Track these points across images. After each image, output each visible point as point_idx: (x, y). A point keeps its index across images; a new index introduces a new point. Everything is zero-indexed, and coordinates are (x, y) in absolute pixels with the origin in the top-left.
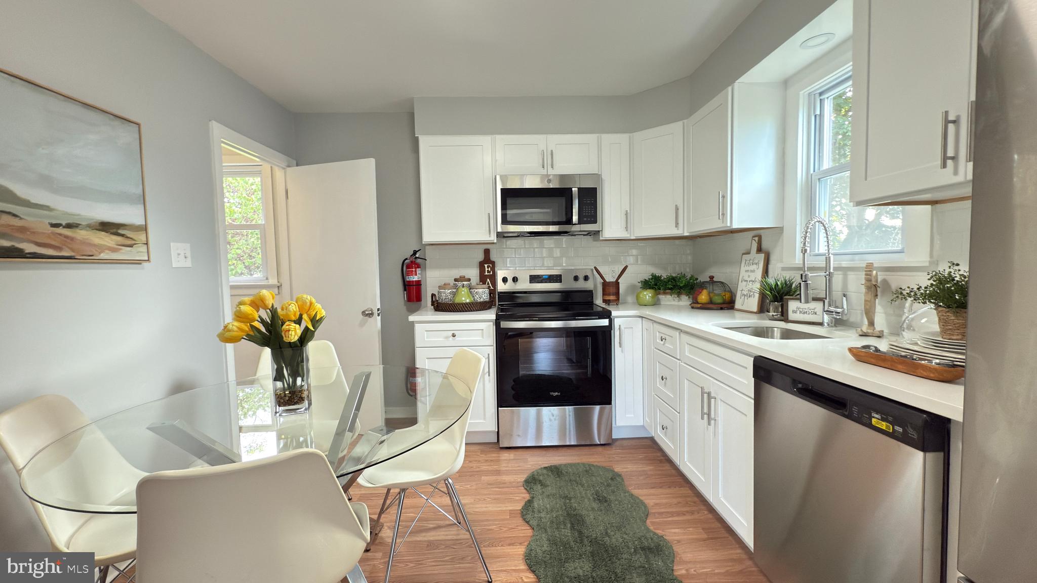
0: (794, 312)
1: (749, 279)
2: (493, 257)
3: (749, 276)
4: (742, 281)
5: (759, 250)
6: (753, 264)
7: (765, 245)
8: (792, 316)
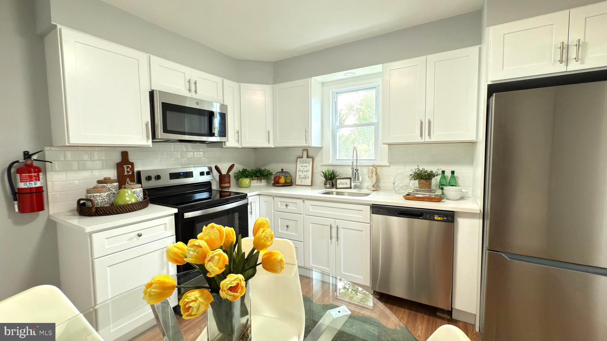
0: (339, 184)
1: (304, 170)
2: (131, 159)
3: (304, 169)
4: (299, 171)
5: (308, 157)
6: (305, 163)
7: (310, 154)
8: (338, 186)
